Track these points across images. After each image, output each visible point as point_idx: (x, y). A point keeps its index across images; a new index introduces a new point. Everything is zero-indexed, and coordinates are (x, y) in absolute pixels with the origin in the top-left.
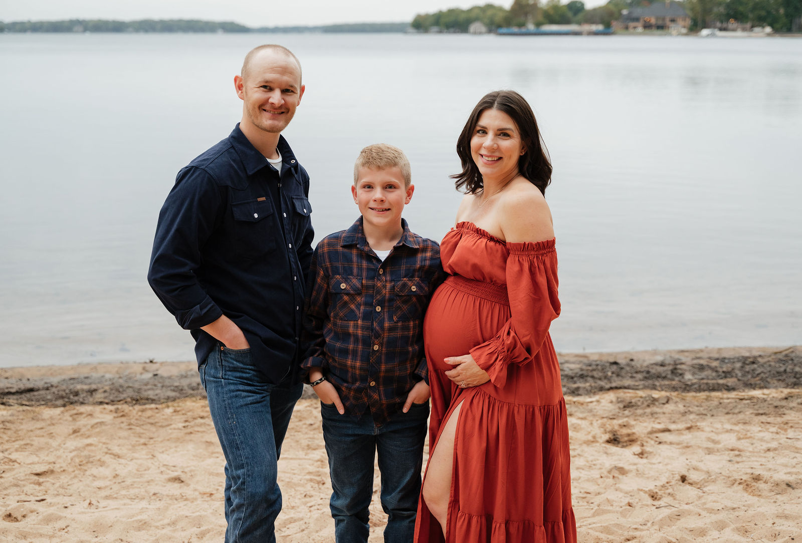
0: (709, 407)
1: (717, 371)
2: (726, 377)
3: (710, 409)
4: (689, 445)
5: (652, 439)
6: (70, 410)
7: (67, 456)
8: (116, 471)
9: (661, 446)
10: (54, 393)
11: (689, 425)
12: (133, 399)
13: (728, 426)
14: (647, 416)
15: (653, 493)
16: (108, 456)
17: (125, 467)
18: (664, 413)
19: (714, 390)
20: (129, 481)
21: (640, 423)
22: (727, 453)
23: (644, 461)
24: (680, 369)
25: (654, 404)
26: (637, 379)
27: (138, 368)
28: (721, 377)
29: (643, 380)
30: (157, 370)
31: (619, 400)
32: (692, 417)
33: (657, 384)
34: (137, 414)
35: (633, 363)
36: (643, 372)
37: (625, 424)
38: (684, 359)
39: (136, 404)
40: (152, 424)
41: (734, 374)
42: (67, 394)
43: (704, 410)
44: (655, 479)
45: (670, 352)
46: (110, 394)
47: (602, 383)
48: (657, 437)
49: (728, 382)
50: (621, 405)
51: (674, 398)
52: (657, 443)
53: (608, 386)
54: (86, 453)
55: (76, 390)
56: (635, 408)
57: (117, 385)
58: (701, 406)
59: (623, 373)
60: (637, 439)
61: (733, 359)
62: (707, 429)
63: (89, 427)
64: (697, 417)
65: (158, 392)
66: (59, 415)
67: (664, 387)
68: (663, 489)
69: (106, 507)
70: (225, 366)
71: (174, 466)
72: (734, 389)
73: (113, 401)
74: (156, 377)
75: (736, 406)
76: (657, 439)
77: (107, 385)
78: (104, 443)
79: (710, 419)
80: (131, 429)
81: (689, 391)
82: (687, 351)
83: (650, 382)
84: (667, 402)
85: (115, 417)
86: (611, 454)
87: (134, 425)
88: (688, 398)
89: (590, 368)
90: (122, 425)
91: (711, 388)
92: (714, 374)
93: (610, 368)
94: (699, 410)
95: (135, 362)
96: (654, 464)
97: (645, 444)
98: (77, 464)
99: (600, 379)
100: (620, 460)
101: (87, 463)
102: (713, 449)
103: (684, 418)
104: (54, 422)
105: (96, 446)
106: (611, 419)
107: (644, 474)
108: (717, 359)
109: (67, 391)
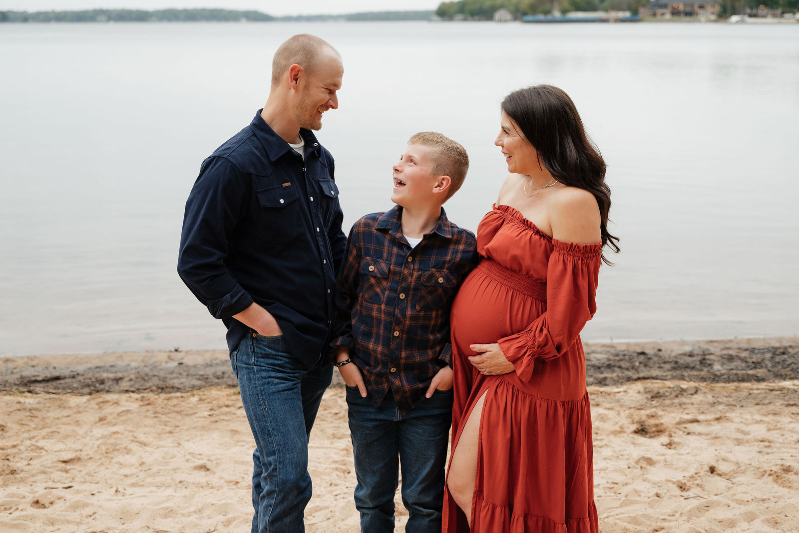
0: (738, 398)
1: (746, 362)
2: (755, 368)
3: (739, 399)
4: (718, 435)
5: (680, 430)
6: (96, 398)
7: (93, 444)
8: (142, 459)
9: (689, 437)
10: (80, 381)
11: (718, 416)
12: (158, 388)
13: (758, 417)
14: (675, 406)
15: (682, 483)
16: (134, 444)
17: (151, 454)
18: (692, 404)
19: (743, 380)
20: (155, 469)
21: (669, 414)
22: (757, 444)
23: (672, 451)
24: (709, 359)
25: (682, 395)
26: (665, 369)
27: (163, 357)
28: (750, 368)
29: (671, 371)
30: (182, 359)
31: (647, 390)
32: (721, 407)
33: (685, 374)
34: (163, 402)
35: (661, 354)
36: (671, 362)
37: (653, 414)
38: (712, 350)
39: (161, 392)
40: (177, 412)
41: (764, 365)
42: (93, 382)
43: (734, 400)
44: (684, 470)
45: (698, 342)
46: (136, 382)
47: (630, 373)
48: (685, 428)
49: (758, 372)
50: (649, 396)
51: (702, 388)
52: (685, 434)
53: (635, 376)
54: (112, 441)
55: (101, 378)
56: (663, 398)
57: (142, 373)
58: (731, 397)
59: (651, 363)
60: (665, 429)
61: (763, 349)
62: (737, 420)
63: (115, 415)
64: (727, 408)
65: (183, 380)
66: (85, 403)
67: (692, 378)
68: (692, 480)
69: (133, 494)
70: (257, 353)
71: (200, 455)
72: (763, 380)
73: (138, 390)
74: (181, 366)
75: (766, 397)
76: (685, 430)
77: (132, 374)
78: (130, 431)
79: (739, 410)
80: (156, 417)
81: (718, 382)
82: (716, 342)
83: (678, 372)
84: (696, 392)
85: (140, 406)
86: (638, 444)
87: (160, 413)
88: (716, 389)
89: (617, 358)
90: (148, 414)
91: (740, 379)
92: (744, 365)
93: (638, 358)
94: (728, 401)
95: (160, 351)
96: (683, 455)
97: (673, 435)
98: (104, 452)
99: (627, 369)
100: (648, 451)
101: (113, 450)
102: (743, 440)
103: (713, 409)
104: (80, 410)
105: (122, 434)
106: (639, 409)
107: (672, 465)
108: (746, 350)
109: (93, 380)
